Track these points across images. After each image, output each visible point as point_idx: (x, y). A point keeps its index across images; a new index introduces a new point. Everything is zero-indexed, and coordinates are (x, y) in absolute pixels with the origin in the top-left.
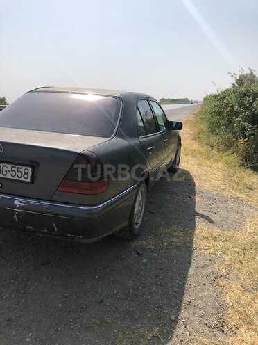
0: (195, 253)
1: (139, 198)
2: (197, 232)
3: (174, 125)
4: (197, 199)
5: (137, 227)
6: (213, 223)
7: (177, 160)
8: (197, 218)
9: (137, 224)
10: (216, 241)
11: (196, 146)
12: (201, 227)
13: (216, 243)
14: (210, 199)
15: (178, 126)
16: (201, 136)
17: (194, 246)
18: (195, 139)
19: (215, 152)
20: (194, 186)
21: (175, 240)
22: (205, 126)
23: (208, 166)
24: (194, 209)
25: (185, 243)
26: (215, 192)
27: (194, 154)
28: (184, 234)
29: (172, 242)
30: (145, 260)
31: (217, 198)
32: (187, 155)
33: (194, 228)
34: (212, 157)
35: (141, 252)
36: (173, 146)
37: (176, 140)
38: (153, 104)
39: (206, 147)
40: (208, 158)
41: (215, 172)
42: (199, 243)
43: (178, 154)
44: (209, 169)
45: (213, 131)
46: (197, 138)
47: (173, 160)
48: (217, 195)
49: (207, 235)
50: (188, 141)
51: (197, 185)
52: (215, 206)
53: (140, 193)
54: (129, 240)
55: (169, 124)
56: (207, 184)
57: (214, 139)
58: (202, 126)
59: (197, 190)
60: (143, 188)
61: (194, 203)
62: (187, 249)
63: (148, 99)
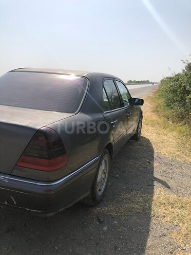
0: (153, 221)
1: (103, 167)
2: (155, 198)
3: (136, 101)
4: (156, 164)
5: (100, 193)
6: (169, 188)
7: (139, 130)
8: (155, 183)
9: (100, 190)
10: (172, 207)
11: (155, 117)
12: (159, 192)
13: (173, 210)
14: (166, 164)
15: (140, 102)
16: (159, 109)
17: (152, 213)
18: (154, 111)
19: (171, 123)
20: (153, 152)
21: (135, 206)
22: (162, 102)
23: (164, 135)
24: (152, 174)
25: (144, 210)
26: (171, 158)
27: (153, 124)
28: (143, 200)
29: (133, 208)
30: (105, 228)
31: (172, 163)
32: (147, 125)
33: (152, 193)
34: (168, 126)
35: (102, 219)
36: (136, 118)
37: (139, 113)
38: (118, 84)
39: (162, 119)
40: (165, 128)
41: (170, 140)
42: (157, 210)
43: (140, 124)
44: (165, 137)
45: (168, 106)
46: (156, 111)
47: (136, 129)
48: (172, 160)
49: (164, 201)
50: (149, 114)
51: (155, 152)
52: (171, 171)
53: (103, 162)
54: (92, 206)
55: (132, 100)
56: (164, 151)
57: (169, 112)
58: (160, 102)
59: (155, 155)
60: (106, 158)
61: (153, 168)
62: (146, 215)
63: (114, 80)
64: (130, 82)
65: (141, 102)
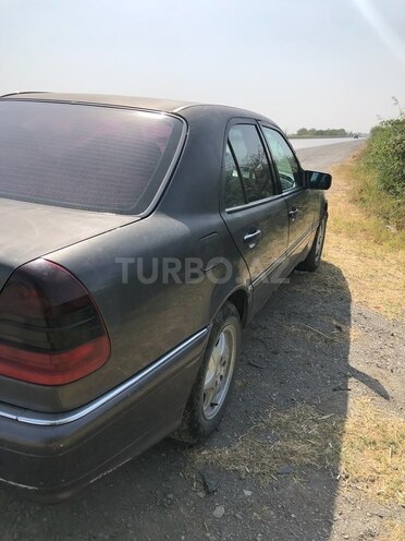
0: (344, 492)
1: (219, 351)
2: (349, 426)
3: (314, 178)
4: (355, 333)
6: (386, 397)
7: (318, 247)
8: (352, 383)
9: (213, 405)
10: (394, 453)
11: (355, 215)
12: (360, 409)
13: (396, 459)
14: (381, 332)
15: (323, 180)
16: (365, 196)
17: (342, 468)
18: (354, 201)
19: (393, 229)
20: (350, 301)
21: (300, 447)
22: (373, 178)
23: (377, 258)
24: (346, 358)
25: (321, 459)
26: (391, 316)
27: (351, 231)
28: (320, 430)
29: (293, 453)
30: (219, 511)
31: (394, 331)
32: (337, 232)
33: (342, 412)
34: (387, 239)
35: (212, 485)
36: (313, 217)
37: (318, 205)
38: (269, 134)
39: (373, 219)
40: (378, 242)
41: (392, 271)
42: (354, 459)
43: (320, 234)
44: (380, 264)
45: (388, 188)
46: (358, 199)
47: (310, 246)
48: (396, 324)
49: (374, 436)
50: (342, 205)
51: (355, 299)
52: (391, 352)
53: (222, 337)
54: (191, 447)
55: (303, 177)
56: (375, 298)
57: (389, 203)
58: (368, 178)
59: (354, 309)
61: (348, 342)
62: (326, 473)
63: (257, 124)
64: (303, 134)
65: (325, 181)
